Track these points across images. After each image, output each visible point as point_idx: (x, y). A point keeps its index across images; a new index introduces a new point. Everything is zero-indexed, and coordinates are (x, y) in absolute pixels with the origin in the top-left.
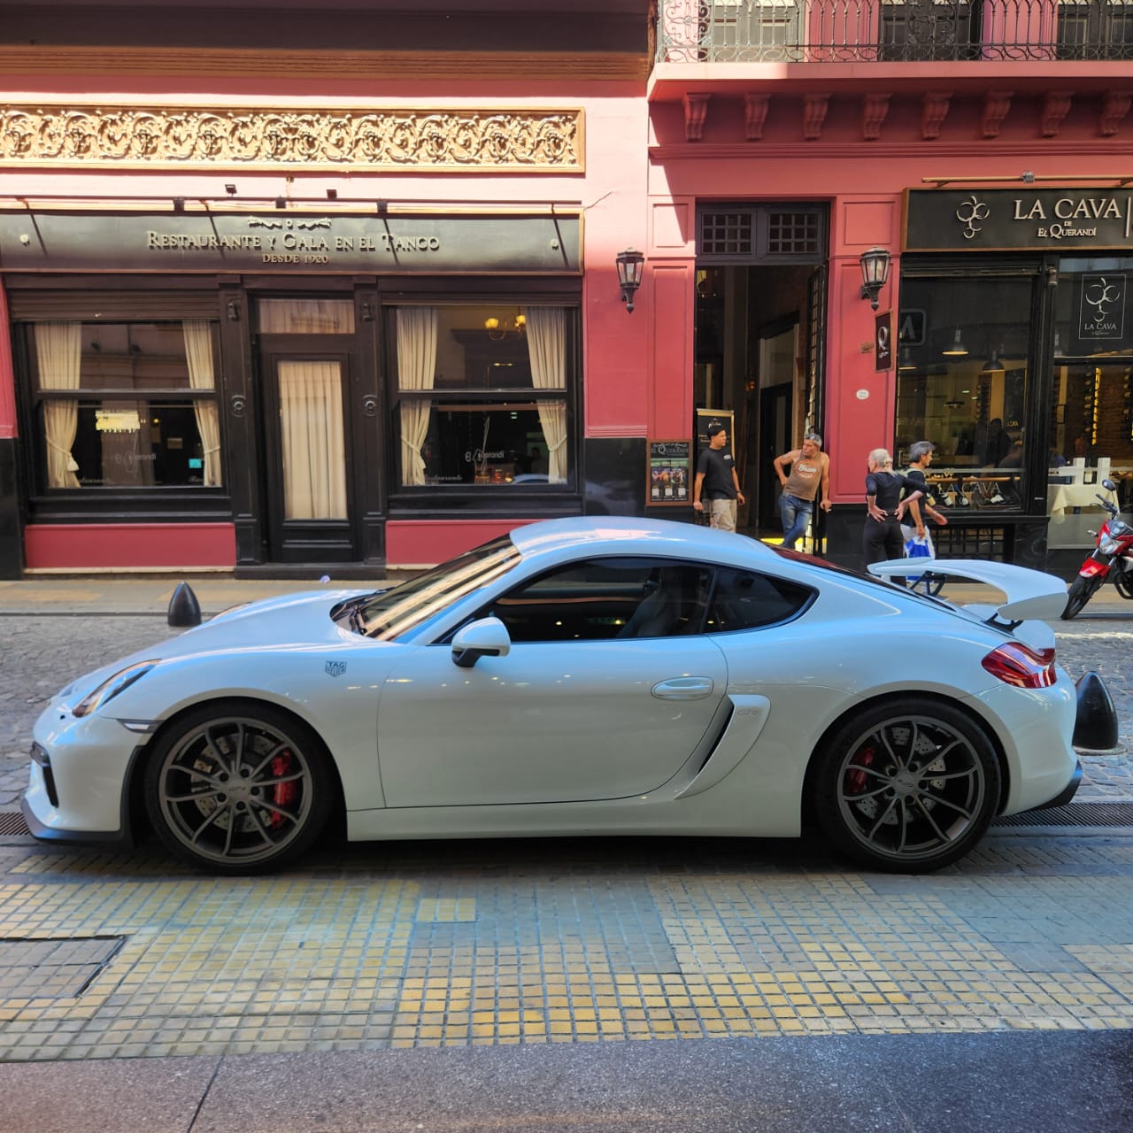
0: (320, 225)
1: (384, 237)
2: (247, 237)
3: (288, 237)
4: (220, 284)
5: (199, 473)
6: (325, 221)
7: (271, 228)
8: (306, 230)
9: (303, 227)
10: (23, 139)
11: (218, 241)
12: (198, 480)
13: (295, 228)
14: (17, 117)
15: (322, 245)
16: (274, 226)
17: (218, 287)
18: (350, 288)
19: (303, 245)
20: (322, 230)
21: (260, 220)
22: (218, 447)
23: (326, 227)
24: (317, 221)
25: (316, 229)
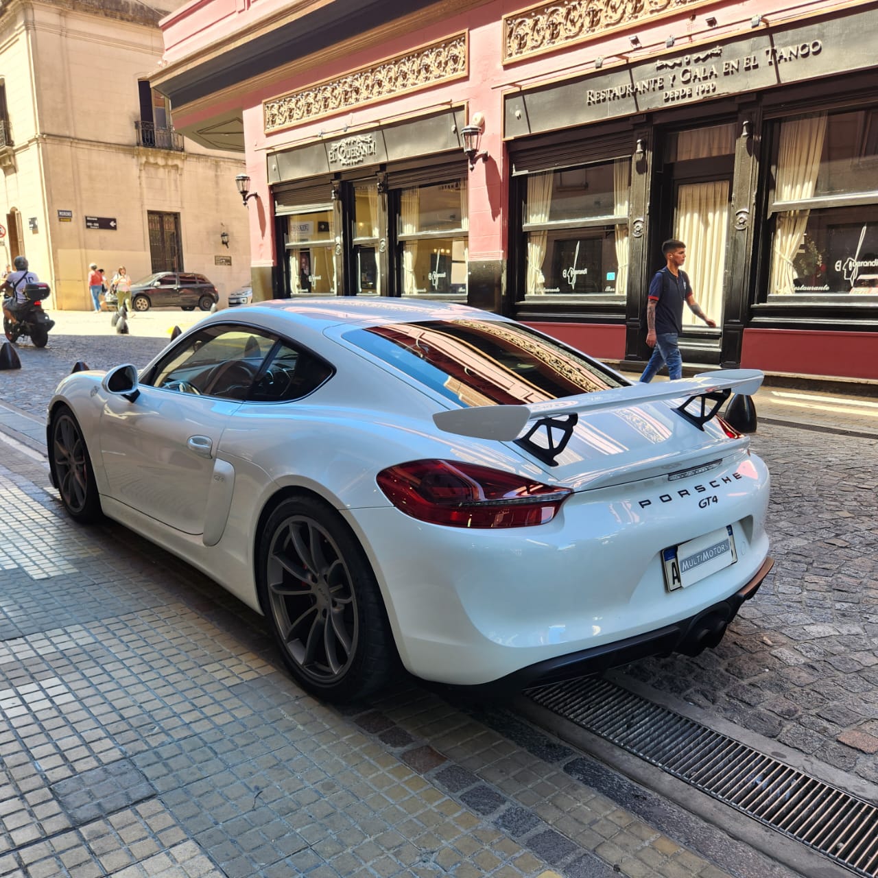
0: (712, 55)
1: (768, 52)
2: (653, 79)
3: (685, 72)
4: (635, 125)
5: (613, 284)
6: (716, 50)
7: (672, 67)
8: (701, 62)
9: (697, 60)
10: (522, 38)
11: (633, 88)
12: (611, 290)
13: (692, 62)
14: (520, 23)
15: (712, 73)
16: (675, 65)
17: (632, 127)
18: (735, 109)
19: (696, 77)
20: (714, 59)
21: (664, 62)
22: (627, 263)
23: (717, 55)
24: (709, 52)
25: (709, 60)
